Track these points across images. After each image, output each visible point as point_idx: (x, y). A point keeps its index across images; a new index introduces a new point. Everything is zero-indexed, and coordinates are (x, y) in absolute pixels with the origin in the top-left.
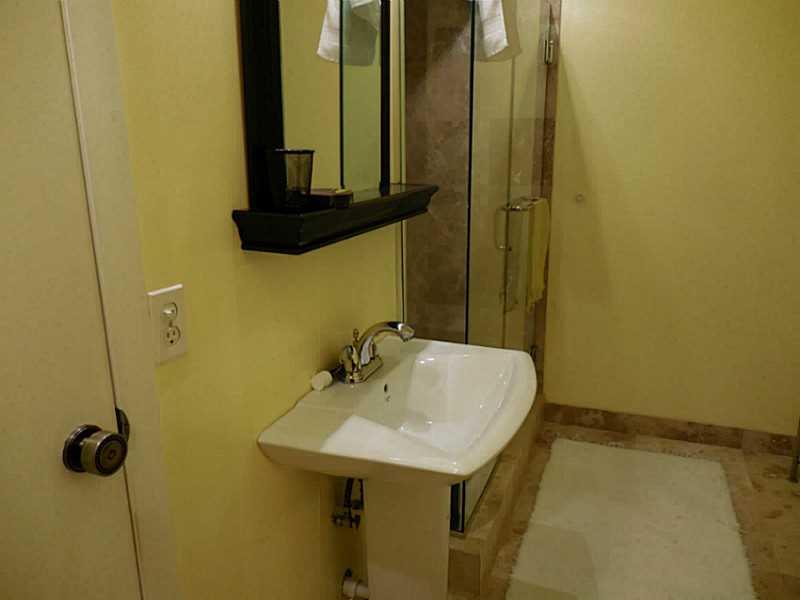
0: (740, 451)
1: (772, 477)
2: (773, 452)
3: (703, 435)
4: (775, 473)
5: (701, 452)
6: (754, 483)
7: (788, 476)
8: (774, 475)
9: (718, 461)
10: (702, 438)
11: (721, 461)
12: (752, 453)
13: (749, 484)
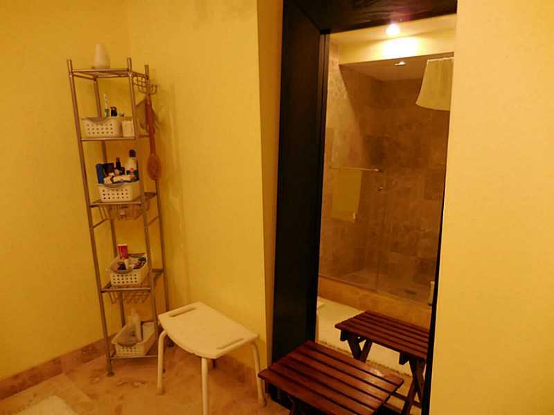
0: (63, 374)
1: (98, 382)
2: (85, 362)
3: (29, 379)
4: (96, 377)
5: (35, 395)
6: (89, 395)
7: (107, 373)
8: (97, 379)
9: (53, 395)
10: (29, 382)
11: (55, 393)
12: (72, 371)
13: (86, 399)
